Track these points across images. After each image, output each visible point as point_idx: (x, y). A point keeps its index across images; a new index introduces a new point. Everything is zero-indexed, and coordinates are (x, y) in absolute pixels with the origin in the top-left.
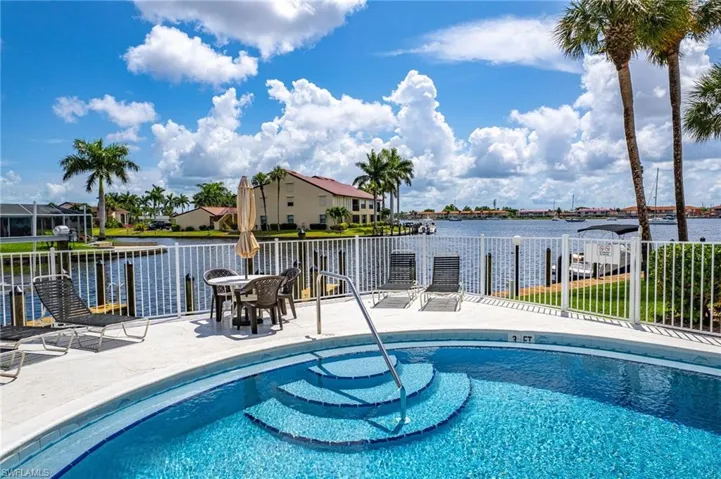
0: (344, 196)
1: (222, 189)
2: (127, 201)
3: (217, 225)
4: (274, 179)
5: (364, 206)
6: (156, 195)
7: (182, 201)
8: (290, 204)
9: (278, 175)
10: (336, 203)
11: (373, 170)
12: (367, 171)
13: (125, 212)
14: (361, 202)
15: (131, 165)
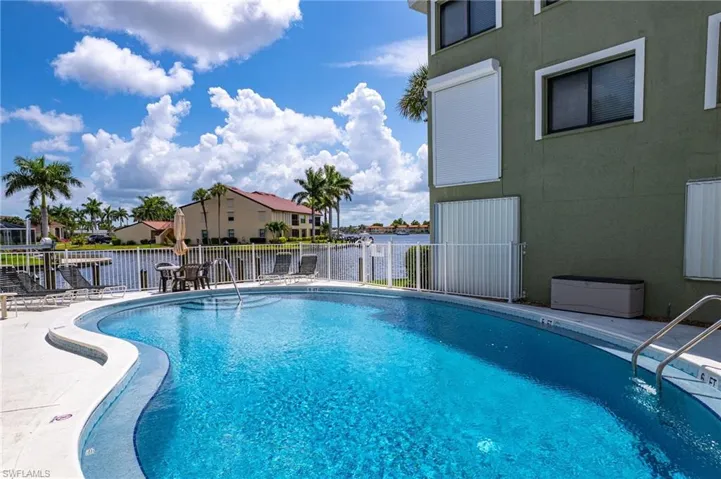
0: (283, 212)
1: (163, 203)
2: (61, 214)
3: (158, 239)
4: (214, 195)
5: (303, 221)
6: (92, 208)
7: (121, 214)
8: (231, 219)
9: (219, 191)
10: (274, 219)
11: (311, 187)
12: (305, 187)
13: (60, 226)
14: (301, 217)
15: (73, 181)
